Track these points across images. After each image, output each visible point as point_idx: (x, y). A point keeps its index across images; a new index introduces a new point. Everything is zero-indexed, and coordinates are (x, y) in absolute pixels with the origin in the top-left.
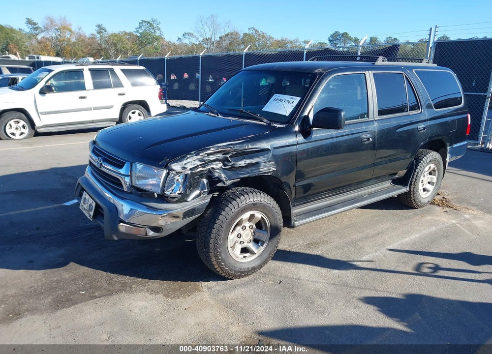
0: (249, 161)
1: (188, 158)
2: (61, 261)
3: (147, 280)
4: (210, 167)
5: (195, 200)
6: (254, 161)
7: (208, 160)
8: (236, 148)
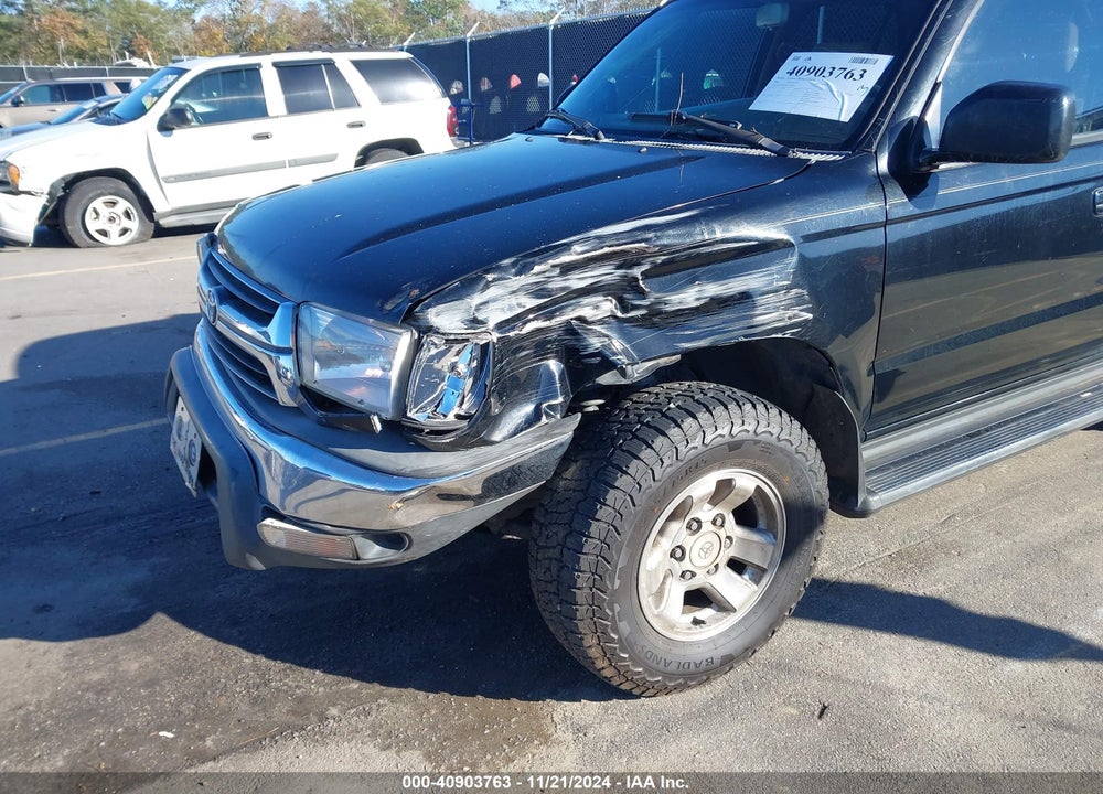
0: (713, 289)
1: (487, 286)
2: (128, 610)
3: (377, 687)
4: (569, 315)
5: (518, 438)
6: (735, 286)
7: (563, 289)
8: (665, 242)
